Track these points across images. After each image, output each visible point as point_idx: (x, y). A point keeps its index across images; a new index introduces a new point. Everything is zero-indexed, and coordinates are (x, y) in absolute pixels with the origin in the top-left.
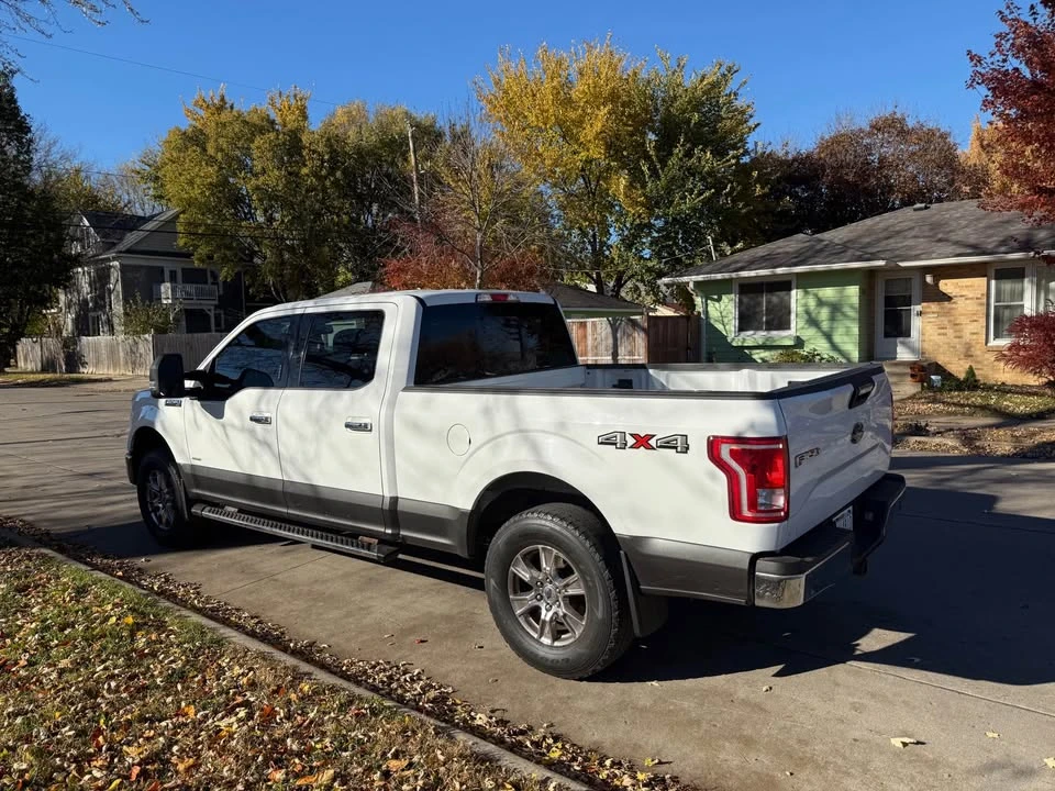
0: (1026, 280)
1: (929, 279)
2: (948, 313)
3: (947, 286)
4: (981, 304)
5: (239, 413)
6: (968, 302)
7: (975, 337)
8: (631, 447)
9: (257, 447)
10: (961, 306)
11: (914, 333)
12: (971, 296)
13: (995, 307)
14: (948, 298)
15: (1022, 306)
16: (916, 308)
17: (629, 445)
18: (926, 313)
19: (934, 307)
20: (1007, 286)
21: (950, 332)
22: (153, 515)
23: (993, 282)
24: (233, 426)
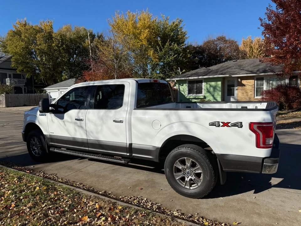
0: (264, 81)
1: (239, 80)
2: (244, 89)
3: (244, 82)
4: (253, 87)
5: (71, 117)
6: (249, 86)
7: (251, 96)
8: (222, 126)
9: (77, 128)
10: (247, 87)
11: (235, 95)
12: (250, 85)
13: (256, 88)
14: (244, 85)
15: (263, 88)
16: (236, 88)
17: (221, 125)
18: (239, 89)
19: (240, 88)
20: (259, 82)
21: (245, 94)
22: (33, 152)
23: (256, 81)
24: (68, 122)
